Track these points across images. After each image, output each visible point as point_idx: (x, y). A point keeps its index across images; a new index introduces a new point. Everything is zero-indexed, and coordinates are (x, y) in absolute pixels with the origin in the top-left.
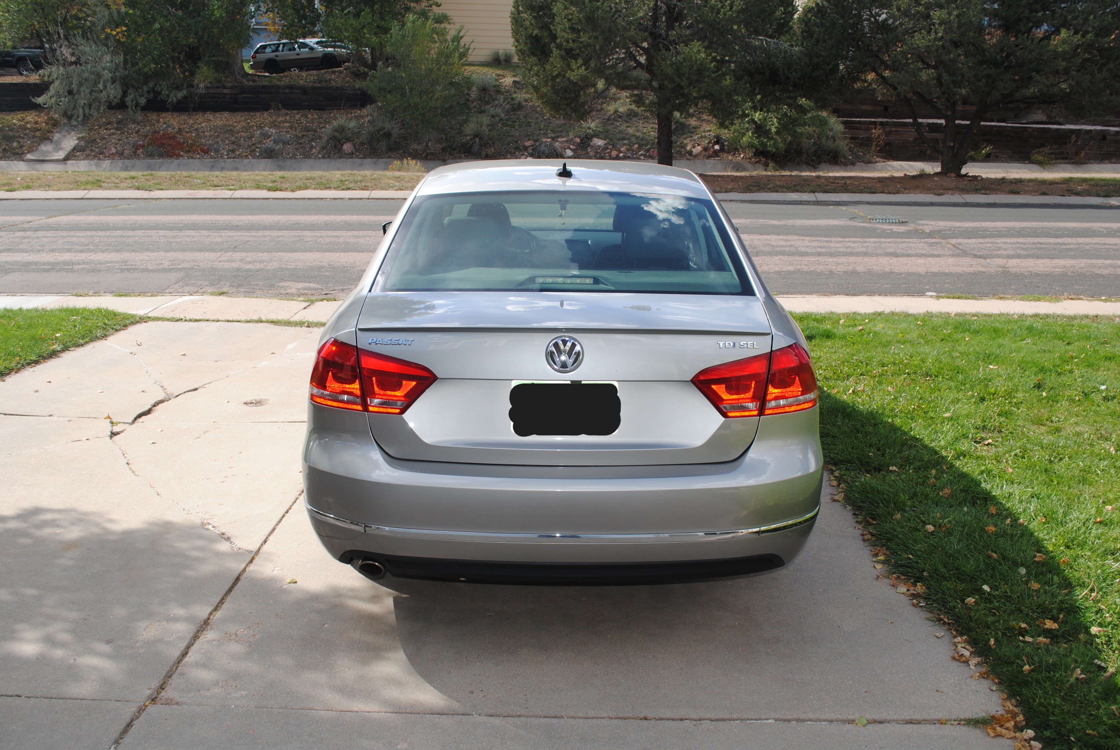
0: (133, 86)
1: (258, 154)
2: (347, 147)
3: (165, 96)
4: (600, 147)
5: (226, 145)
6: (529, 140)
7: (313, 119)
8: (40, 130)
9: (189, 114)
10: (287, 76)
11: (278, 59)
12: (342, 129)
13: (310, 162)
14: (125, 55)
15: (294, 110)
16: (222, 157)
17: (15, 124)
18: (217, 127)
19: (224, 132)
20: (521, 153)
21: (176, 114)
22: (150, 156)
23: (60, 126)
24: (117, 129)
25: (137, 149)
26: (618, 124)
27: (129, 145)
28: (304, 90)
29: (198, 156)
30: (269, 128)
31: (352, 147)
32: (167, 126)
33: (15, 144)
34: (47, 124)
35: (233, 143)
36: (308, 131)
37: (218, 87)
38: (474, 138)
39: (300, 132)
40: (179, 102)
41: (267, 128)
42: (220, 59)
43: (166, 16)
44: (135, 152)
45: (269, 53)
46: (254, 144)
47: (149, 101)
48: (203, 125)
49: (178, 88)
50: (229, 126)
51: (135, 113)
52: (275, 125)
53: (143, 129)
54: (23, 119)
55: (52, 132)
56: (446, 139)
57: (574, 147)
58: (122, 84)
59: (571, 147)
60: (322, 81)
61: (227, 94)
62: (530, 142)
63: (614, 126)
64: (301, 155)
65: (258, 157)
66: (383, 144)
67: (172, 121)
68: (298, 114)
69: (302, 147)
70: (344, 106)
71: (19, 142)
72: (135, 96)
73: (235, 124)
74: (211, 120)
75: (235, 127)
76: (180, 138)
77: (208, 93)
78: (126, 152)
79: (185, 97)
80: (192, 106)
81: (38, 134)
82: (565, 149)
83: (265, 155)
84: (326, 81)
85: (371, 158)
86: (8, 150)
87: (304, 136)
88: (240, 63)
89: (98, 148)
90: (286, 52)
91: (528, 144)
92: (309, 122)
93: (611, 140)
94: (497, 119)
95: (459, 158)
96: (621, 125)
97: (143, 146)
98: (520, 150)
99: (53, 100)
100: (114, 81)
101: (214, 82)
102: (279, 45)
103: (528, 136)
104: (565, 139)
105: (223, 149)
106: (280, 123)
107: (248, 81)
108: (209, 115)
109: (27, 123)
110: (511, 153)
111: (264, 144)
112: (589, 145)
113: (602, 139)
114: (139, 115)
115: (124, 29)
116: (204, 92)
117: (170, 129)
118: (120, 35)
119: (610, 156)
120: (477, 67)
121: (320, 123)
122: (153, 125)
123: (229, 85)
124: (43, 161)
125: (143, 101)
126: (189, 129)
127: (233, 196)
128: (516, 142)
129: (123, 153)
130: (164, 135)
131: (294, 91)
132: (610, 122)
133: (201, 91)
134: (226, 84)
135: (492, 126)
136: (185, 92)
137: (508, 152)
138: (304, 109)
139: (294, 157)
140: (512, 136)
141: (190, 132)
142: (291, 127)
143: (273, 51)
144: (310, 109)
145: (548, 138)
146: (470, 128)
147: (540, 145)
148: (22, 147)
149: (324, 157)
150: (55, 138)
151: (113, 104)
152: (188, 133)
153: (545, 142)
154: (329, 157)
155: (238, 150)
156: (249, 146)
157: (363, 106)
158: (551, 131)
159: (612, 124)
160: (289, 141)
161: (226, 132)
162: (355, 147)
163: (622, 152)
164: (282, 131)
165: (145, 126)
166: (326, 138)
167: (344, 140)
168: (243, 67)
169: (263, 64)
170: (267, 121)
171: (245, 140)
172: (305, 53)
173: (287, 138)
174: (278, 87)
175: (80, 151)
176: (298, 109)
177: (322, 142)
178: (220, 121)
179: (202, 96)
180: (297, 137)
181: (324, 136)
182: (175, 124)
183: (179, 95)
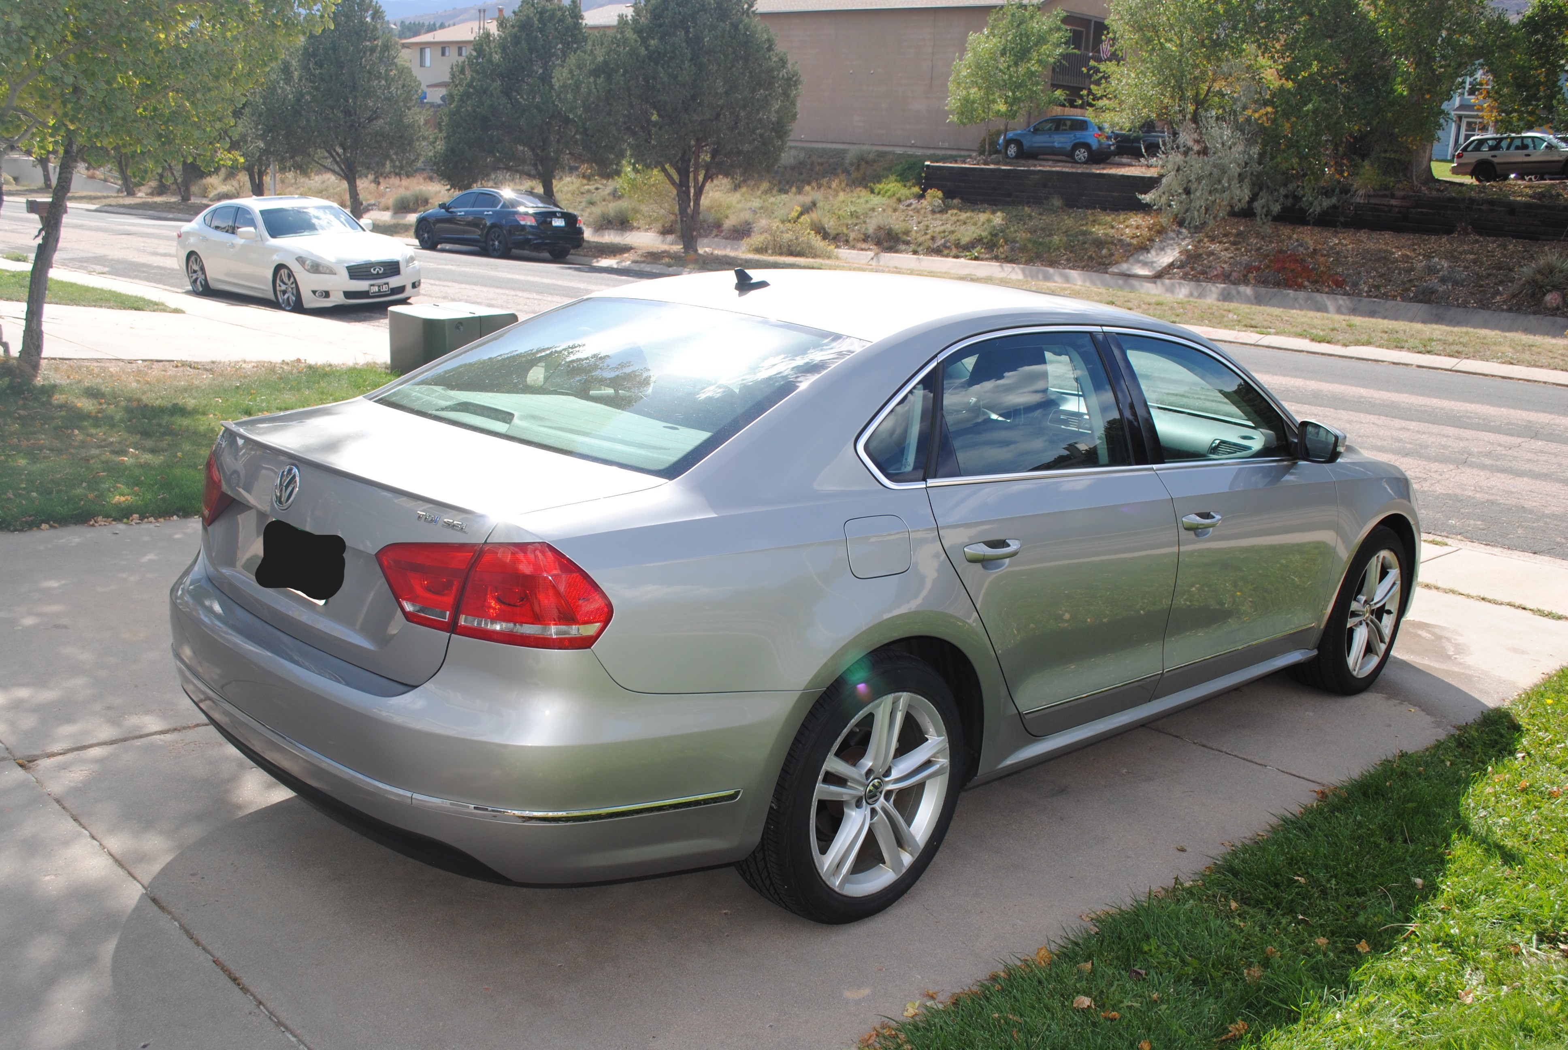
0: (1268, 187)
1: (1412, 295)
2: (1552, 299)
3: (1307, 204)
5: (1371, 278)
7: (1513, 252)
8: (1139, 237)
9: (1335, 231)
11: (1496, 160)
12: (1550, 270)
13: (1486, 314)
14: (1264, 145)
15: (1489, 236)
16: (1359, 295)
18: (1368, 252)
19: (1375, 260)
21: (1317, 230)
22: (1263, 283)
23: (1166, 233)
24: (1234, 243)
25: (1248, 272)
27: (1241, 265)
28: (1512, 208)
29: (1327, 290)
30: (1441, 259)
31: (1559, 300)
32: (1299, 245)
33: (1104, 252)
34: (1150, 229)
35: (1382, 276)
36: (1500, 269)
37: (1384, 196)
39: (1485, 270)
40: (1324, 213)
41: (1438, 259)
42: (1394, 155)
44: (1245, 276)
45: (1485, 153)
46: (1411, 281)
47: (1284, 209)
48: (1350, 247)
49: (1326, 193)
50: (1385, 251)
51: (1264, 223)
52: (1452, 256)
53: (1267, 246)
54: (1124, 222)
55: (1154, 241)
58: (1253, 184)
60: (1545, 196)
61: (1396, 206)
64: (1475, 302)
65: (1411, 299)
67: (1308, 238)
68: (1493, 243)
69: (1481, 291)
71: (1109, 250)
72: (1268, 200)
73: (1395, 250)
74: (1363, 242)
75: (1393, 253)
76: (1310, 263)
77: (1369, 203)
78: (1234, 274)
79: (1334, 207)
80: (1342, 219)
83: (1421, 297)
84: (1551, 197)
86: (1094, 259)
87: (1489, 275)
88: (1424, 163)
89: (1202, 265)
90: (1512, 151)
92: (1505, 256)
97: (1258, 269)
99: (1164, 199)
100: (1241, 177)
101: (1379, 187)
102: (1501, 139)
105: (1364, 283)
106: (1461, 253)
107: (1430, 189)
108: (1363, 235)
109: (1127, 227)
111: (1426, 281)
114: (1268, 229)
115: (1271, 110)
116: (1362, 201)
117: (1301, 249)
118: (1265, 118)
121: (1523, 258)
122: (1282, 241)
123: (1401, 193)
124: (1128, 276)
125: (1276, 208)
126: (1328, 251)
127: (1260, 343)
129: (1230, 275)
130: (1291, 255)
131: (1495, 208)
133: (1358, 200)
134: (1396, 193)
136: (1334, 200)
138: (1506, 236)
139: (1464, 305)
141: (1328, 255)
142: (1475, 262)
143: (1491, 149)
144: (1515, 237)
148: (1112, 255)
149: (1510, 310)
151: (1236, 209)
152: (1324, 256)
154: (1518, 311)
155: (1386, 286)
156: (1403, 283)
160: (1464, 280)
161: (1378, 260)
162: (1564, 299)
164: (1459, 266)
165: (1271, 242)
166: (1521, 282)
167: (1548, 288)
168: (1429, 169)
169: (1472, 167)
170: (1442, 249)
171: (1400, 274)
172: (1538, 155)
173: (1463, 276)
174: (1472, 201)
175: (1178, 268)
176: (1496, 235)
177: (1514, 287)
178: (1376, 243)
179: (1358, 207)
180: (1479, 277)
181: (1520, 279)
182: (1311, 243)
183: (1326, 203)
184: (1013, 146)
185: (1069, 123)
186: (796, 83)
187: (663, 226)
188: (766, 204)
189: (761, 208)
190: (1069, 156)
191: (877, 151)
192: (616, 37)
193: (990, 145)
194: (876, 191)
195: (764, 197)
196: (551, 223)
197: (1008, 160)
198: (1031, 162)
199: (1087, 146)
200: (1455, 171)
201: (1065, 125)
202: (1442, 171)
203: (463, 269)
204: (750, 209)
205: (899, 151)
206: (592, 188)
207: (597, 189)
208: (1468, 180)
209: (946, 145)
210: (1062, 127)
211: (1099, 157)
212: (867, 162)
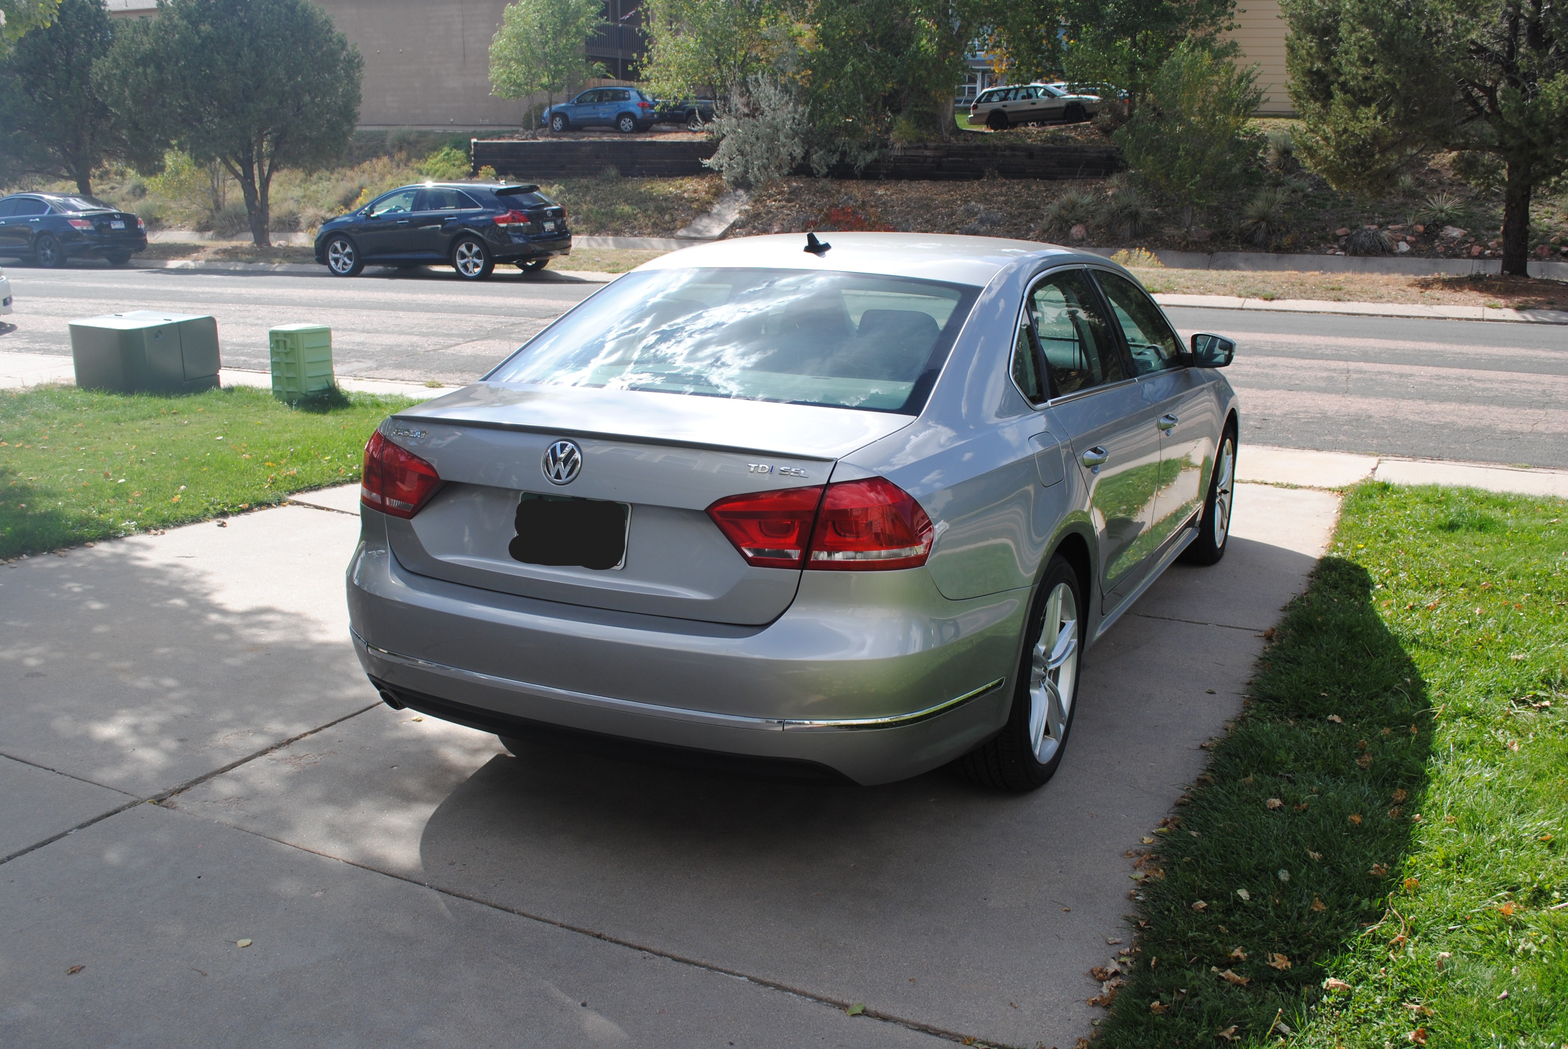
2: (1077, 231)
3: (853, 159)
4: (1454, 239)
5: (918, 224)
6: (1343, 227)
7: (1037, 192)
8: (698, 200)
9: (879, 183)
10: (1012, 134)
11: (1006, 110)
12: (1073, 206)
14: (811, 104)
15: (1014, 179)
17: (671, 193)
18: (911, 201)
19: (919, 207)
20: (1329, 245)
21: (861, 183)
23: (722, 195)
24: (788, 201)
25: (807, 227)
26: (1491, 205)
27: (800, 221)
28: (1030, 152)
30: (976, 202)
31: (1083, 232)
32: (849, 198)
33: (667, 217)
34: (707, 193)
35: (927, 221)
36: (1029, 208)
37: (919, 148)
38: (1258, 222)
39: (1016, 210)
40: (868, 167)
41: (973, 203)
42: (925, 109)
43: (861, 55)
45: (996, 103)
46: (953, 224)
47: (833, 166)
48: (894, 197)
49: (868, 148)
50: (926, 199)
52: (986, 199)
53: (819, 201)
54: (681, 187)
55: (711, 203)
56: (1220, 222)
57: (1413, 239)
59: (1408, 238)
60: (1056, 140)
61: (929, 157)
62: (1344, 229)
63: (1484, 209)
66: (1126, 229)
67: (855, 192)
68: (1018, 184)
69: (1016, 229)
70: (1080, 175)
71: (672, 215)
73: (934, 197)
74: (905, 191)
75: (933, 200)
76: (862, 214)
77: (905, 155)
78: (794, 230)
79: (876, 161)
80: (884, 172)
81: (695, 206)
82: (1399, 241)
84: (1061, 140)
85: (1108, 247)
86: (658, 225)
87: (1021, 214)
88: (950, 116)
89: (762, 224)
90: (1019, 100)
91: (1340, 232)
92: (1031, 196)
93: (1474, 229)
94: (1300, 194)
95: (1233, 251)
96: (1495, 206)
97: (815, 223)
98: (1328, 241)
100: (794, 135)
101: (914, 140)
102: (1009, 91)
103: (1343, 220)
104: (1400, 226)
105: (913, 229)
106: (992, 196)
107: (957, 139)
108: (904, 185)
109: (685, 191)
110: (1312, 245)
111: (967, 224)
112: (1437, 236)
113: (1460, 227)
115: (810, 72)
116: (899, 154)
117: (851, 202)
118: (805, 80)
119: (1469, 253)
120: (1282, 120)
121: (1047, 196)
122: (832, 196)
123: (933, 145)
124: (695, 239)
126: (875, 202)
128: (1324, 229)
129: (790, 231)
130: (843, 209)
131: (1017, 153)
132: (1478, 202)
133: (896, 153)
134: (928, 144)
135: (1290, 205)
136: (876, 153)
137: (1308, 243)
138: (1028, 178)
140: (1319, 220)
141: (876, 206)
142: (1006, 202)
143: (1001, 100)
144: (1035, 179)
145: (1373, 224)
146: (1257, 206)
147: (1358, 234)
148: (674, 220)
150: (715, 211)
152: (872, 207)
153: (1366, 230)
156: (947, 226)
157: (1108, 174)
158: (1382, 214)
159: (1481, 205)
160: (1000, 221)
161: (921, 207)
162: (1087, 230)
163: (1489, 248)
164: (993, 208)
165: (822, 197)
166: (1050, 218)
167: (1073, 221)
168: (954, 122)
169: (987, 117)
170: (976, 193)
171: (943, 218)
172: (1042, 101)
173: (999, 217)
174: (996, 148)
175: (740, 228)
176: (1020, 178)
177: (1044, 223)
178: (916, 192)
179: (897, 159)
180: (1013, 216)
181: (1047, 215)
182: (859, 195)
183: (870, 157)
184: (558, 119)
185: (610, 94)
186: (359, 65)
187: (199, 223)
188: (308, 193)
189: (304, 197)
190: (615, 127)
191: (417, 132)
192: (163, 24)
193: (536, 118)
194: (424, 172)
195: (303, 185)
196: (109, 226)
197: (555, 134)
198: (578, 134)
199: (631, 115)
200: (972, 122)
201: (607, 95)
202: (963, 122)
203: (32, 282)
204: (292, 198)
205: (439, 130)
206: (106, 187)
207: (113, 188)
208: (984, 129)
209: (487, 121)
210: (605, 99)
211: (643, 126)
212: (409, 143)
